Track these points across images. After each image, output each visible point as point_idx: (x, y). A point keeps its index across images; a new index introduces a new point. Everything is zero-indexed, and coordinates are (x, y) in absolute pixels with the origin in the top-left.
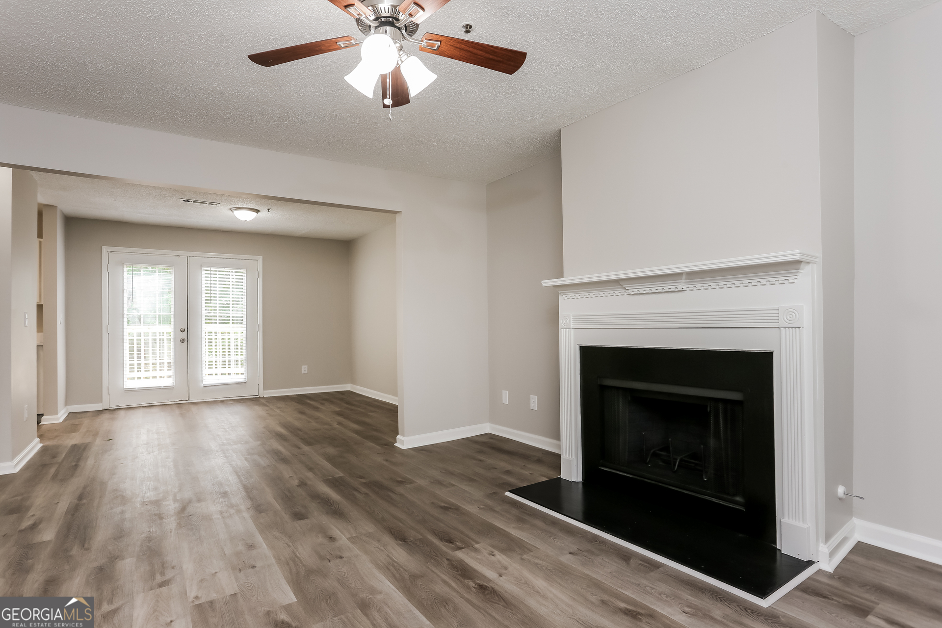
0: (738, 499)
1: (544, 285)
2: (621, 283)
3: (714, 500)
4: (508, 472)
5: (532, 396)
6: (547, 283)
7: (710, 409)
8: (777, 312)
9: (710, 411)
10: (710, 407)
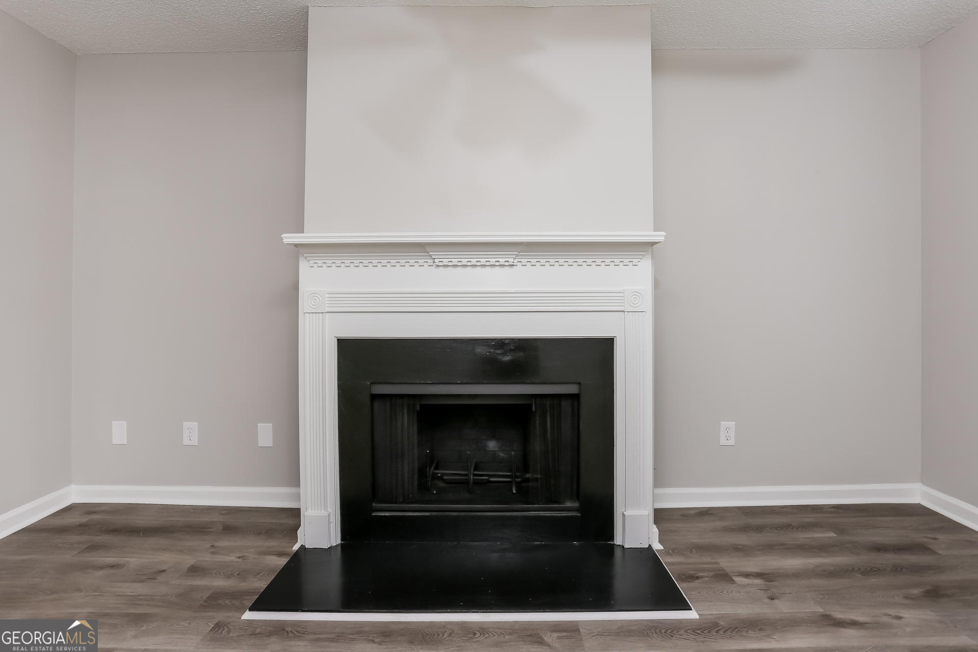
0: (568, 504)
1: (286, 241)
2: (428, 249)
3: (542, 513)
4: (195, 570)
5: (186, 424)
6: (290, 238)
7: (536, 407)
8: (622, 295)
9: (536, 410)
10: (536, 405)
